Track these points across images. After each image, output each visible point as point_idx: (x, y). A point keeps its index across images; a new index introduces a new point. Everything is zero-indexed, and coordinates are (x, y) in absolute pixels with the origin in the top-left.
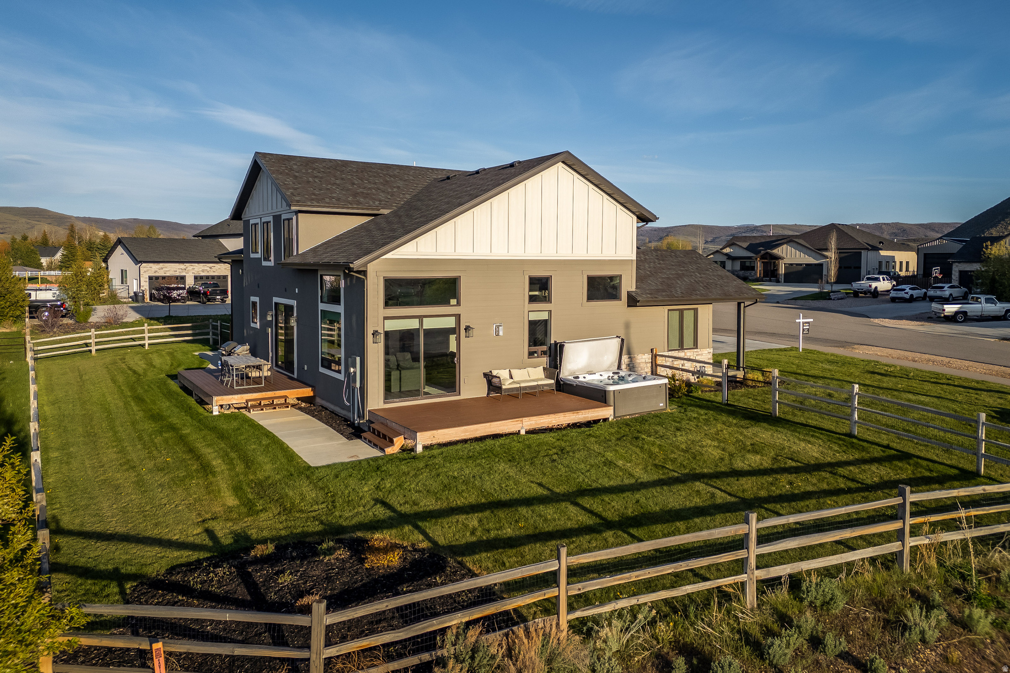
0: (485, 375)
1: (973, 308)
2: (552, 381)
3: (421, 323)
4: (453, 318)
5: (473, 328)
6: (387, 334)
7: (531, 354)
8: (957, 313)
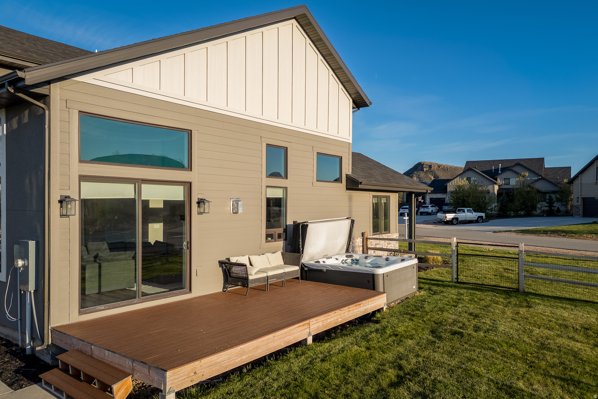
0: (221, 263)
1: (461, 216)
2: (297, 268)
3: (139, 191)
4: (181, 188)
5: (209, 202)
6: (86, 204)
7: (269, 236)
8: (453, 219)
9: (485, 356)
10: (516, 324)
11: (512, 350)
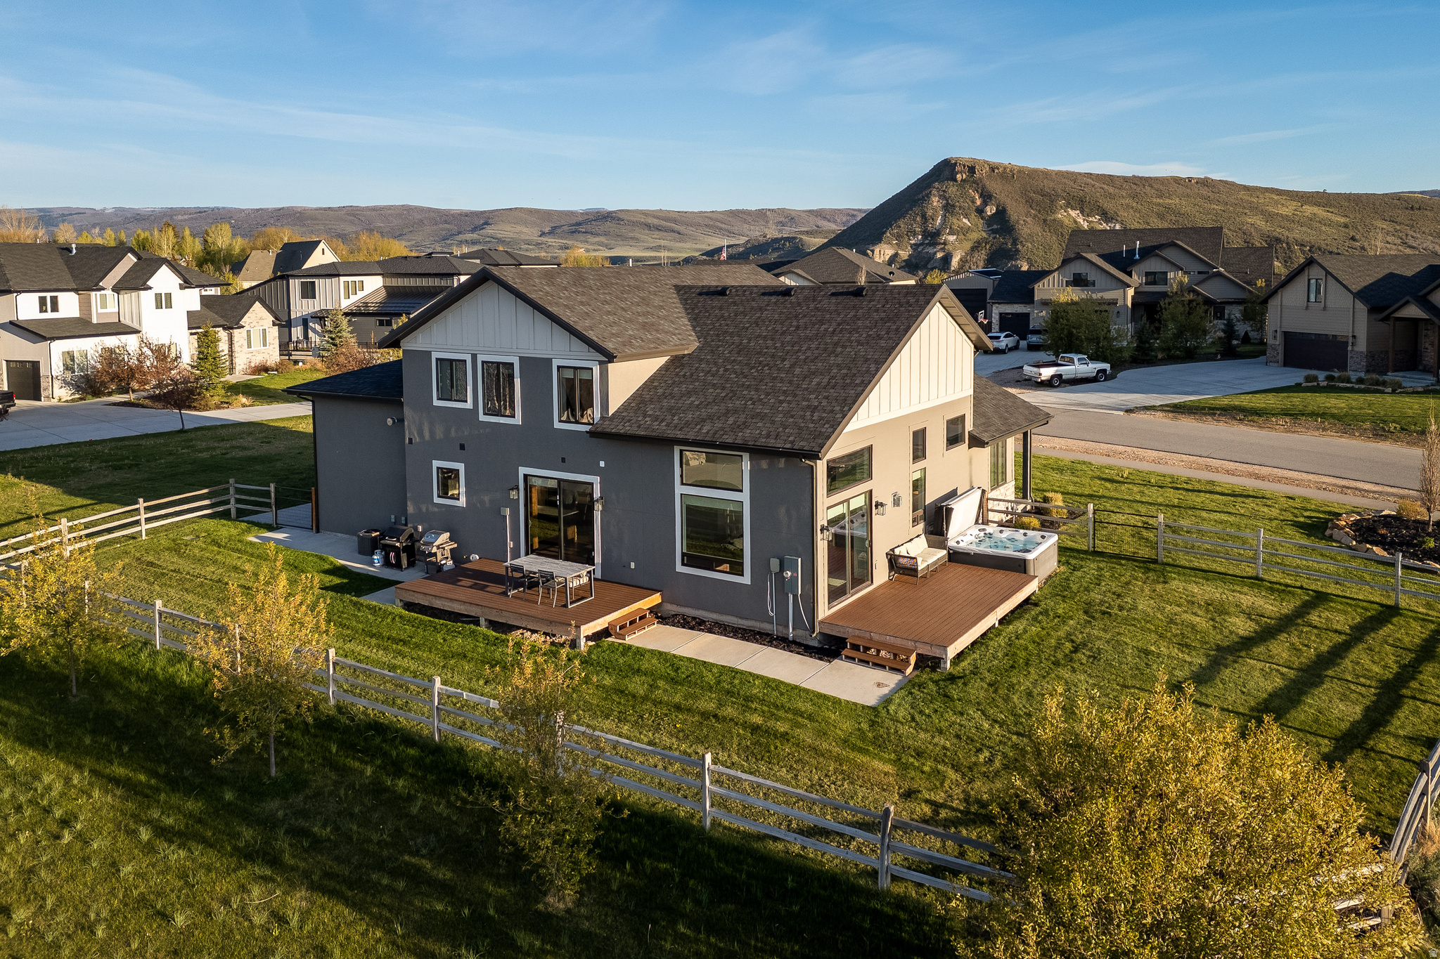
0: (888, 555)
1: (1067, 371)
2: (945, 552)
3: (848, 507)
7: (914, 521)
8: (1053, 377)
9: (1129, 630)
10: (1152, 602)
11: (1148, 625)
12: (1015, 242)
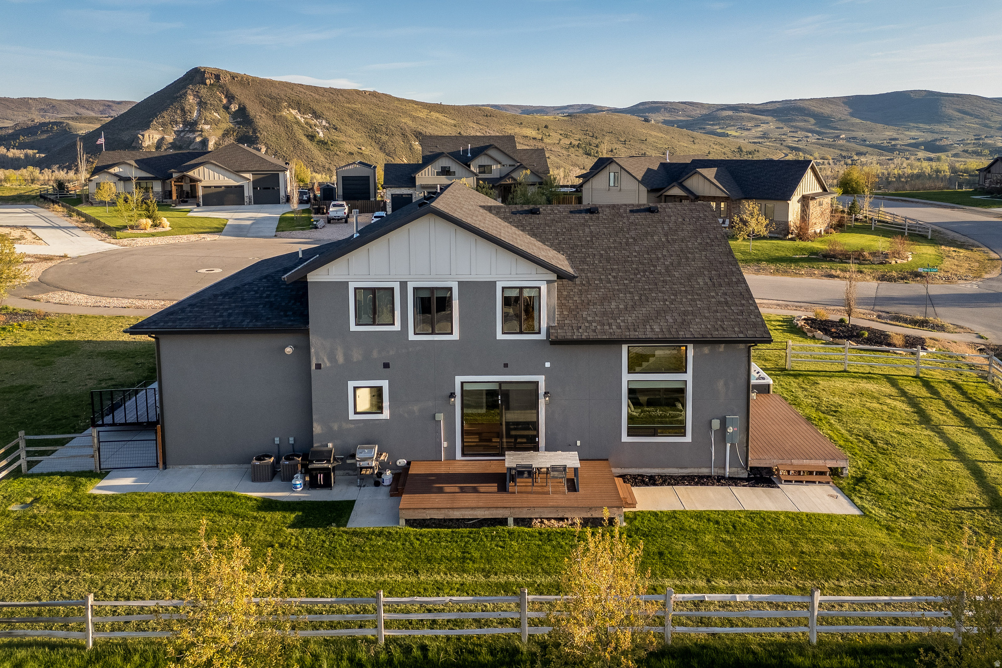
12: (255, 131)
